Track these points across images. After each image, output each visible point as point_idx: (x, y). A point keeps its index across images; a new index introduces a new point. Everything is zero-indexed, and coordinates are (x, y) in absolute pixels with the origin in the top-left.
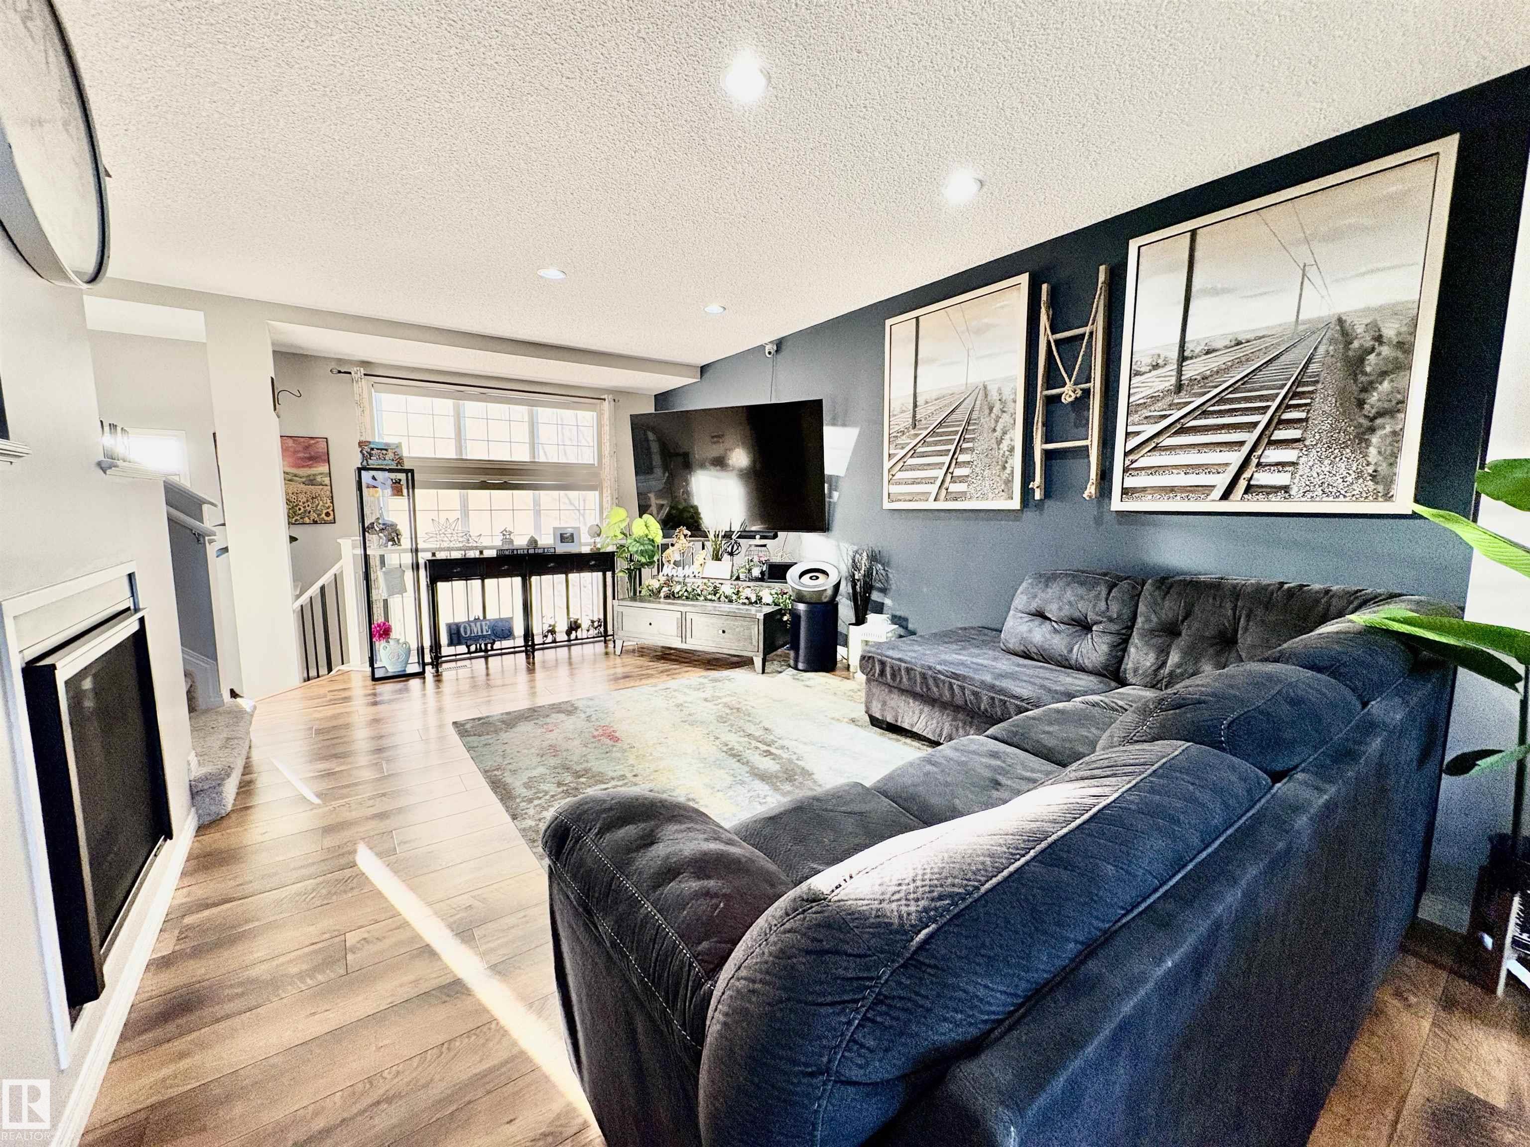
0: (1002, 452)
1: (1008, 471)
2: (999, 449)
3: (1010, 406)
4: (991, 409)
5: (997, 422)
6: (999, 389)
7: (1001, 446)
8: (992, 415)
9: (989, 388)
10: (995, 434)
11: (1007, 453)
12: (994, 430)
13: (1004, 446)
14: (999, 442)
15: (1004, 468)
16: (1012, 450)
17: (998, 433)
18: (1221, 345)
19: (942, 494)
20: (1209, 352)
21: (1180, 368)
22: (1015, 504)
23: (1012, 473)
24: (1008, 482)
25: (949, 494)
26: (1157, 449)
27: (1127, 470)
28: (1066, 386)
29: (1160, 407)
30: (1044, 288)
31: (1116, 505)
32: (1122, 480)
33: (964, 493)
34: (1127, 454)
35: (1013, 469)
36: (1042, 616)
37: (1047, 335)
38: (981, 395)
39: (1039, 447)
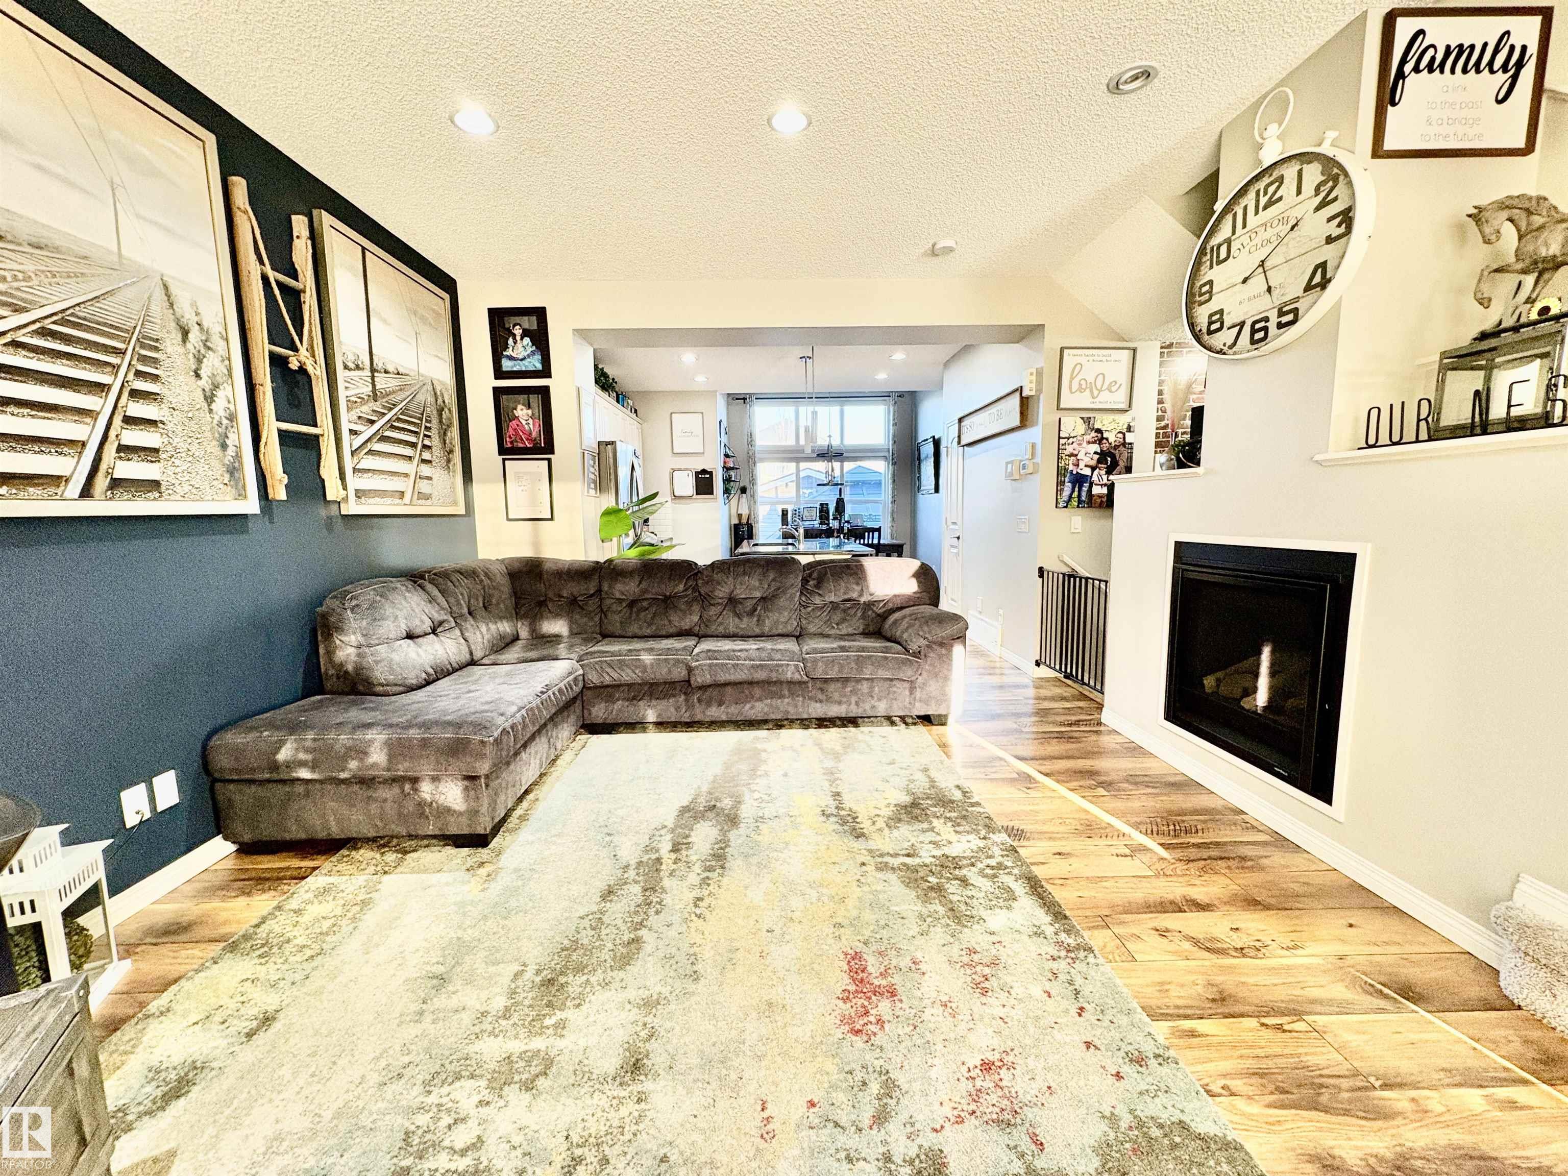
0: (217, 418)
1: (231, 451)
2: (211, 411)
3: (217, 343)
4: (185, 333)
5: (199, 361)
6: (194, 304)
7: (213, 406)
8: (189, 346)
9: (173, 290)
10: (201, 383)
11: (225, 422)
12: (198, 376)
13: (219, 405)
14: (209, 399)
15: (224, 446)
16: (232, 418)
17: (205, 382)
18: (390, 369)
19: (101, 483)
20: (386, 372)
21: (373, 377)
22: (251, 505)
23: (238, 456)
24: (234, 470)
25: (116, 484)
26: (371, 452)
27: (355, 470)
28: (295, 349)
29: (366, 410)
30: (240, 185)
31: (352, 508)
32: (354, 482)
33: (155, 485)
34: (353, 453)
35: (238, 448)
36: (410, 636)
37: (262, 262)
38: (159, 294)
39: (271, 426)
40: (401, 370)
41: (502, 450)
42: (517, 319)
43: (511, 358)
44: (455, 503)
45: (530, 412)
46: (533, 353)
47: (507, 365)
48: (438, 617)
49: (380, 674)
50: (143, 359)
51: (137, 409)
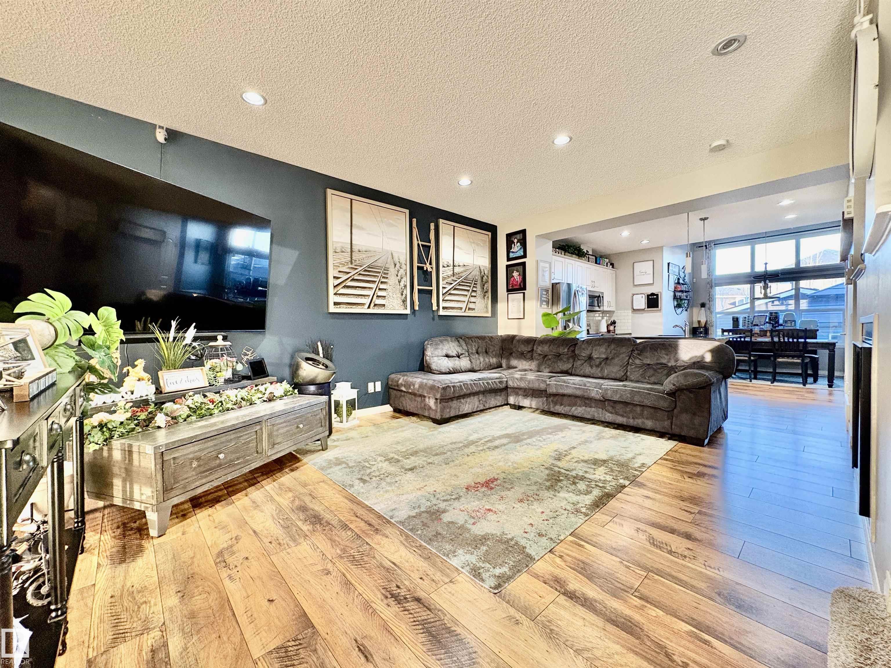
0: (401, 287)
1: (404, 296)
2: (400, 285)
3: (404, 267)
4: (395, 265)
5: (398, 272)
6: (398, 257)
8: (396, 268)
9: (394, 255)
11: (403, 288)
12: (397, 276)
13: (402, 284)
14: (399, 282)
15: (402, 294)
16: (405, 286)
17: (399, 278)
18: (461, 264)
19: (372, 305)
20: (459, 266)
21: (453, 268)
22: (408, 311)
23: (406, 297)
24: (404, 301)
25: (375, 305)
26: (450, 294)
27: (443, 300)
28: (426, 264)
29: (449, 280)
30: (414, 220)
31: (442, 312)
32: (442, 304)
33: (384, 305)
34: (443, 295)
35: (406, 295)
36: (447, 356)
37: (418, 240)
38: (390, 256)
39: (416, 287)
40: (465, 264)
41: (508, 290)
42: (515, 236)
43: (513, 252)
44: (487, 312)
45: (518, 273)
46: (521, 248)
47: (512, 255)
48: (460, 352)
49: (434, 367)
50: (385, 274)
51: (382, 286)
